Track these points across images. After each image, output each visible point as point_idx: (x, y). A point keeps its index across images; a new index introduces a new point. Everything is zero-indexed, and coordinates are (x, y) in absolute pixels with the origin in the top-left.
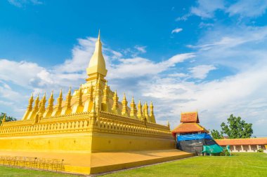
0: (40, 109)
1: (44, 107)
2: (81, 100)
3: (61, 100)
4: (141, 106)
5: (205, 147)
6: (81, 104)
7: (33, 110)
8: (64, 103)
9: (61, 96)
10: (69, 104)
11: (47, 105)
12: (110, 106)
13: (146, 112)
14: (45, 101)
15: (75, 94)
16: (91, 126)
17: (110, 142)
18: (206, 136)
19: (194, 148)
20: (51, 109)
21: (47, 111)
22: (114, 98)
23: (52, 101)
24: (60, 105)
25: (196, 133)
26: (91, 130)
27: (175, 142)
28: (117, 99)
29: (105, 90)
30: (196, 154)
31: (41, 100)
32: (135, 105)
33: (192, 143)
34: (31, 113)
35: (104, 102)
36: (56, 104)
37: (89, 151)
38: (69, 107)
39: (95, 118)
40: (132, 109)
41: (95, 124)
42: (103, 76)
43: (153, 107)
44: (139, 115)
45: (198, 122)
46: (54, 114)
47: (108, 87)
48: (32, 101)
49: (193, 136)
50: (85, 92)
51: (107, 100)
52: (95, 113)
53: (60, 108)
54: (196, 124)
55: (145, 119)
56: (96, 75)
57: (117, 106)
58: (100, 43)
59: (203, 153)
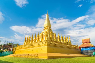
0: (29, 41)
1: (30, 40)
2: (42, 36)
3: (36, 37)
4: (65, 38)
5: (94, 53)
6: (43, 38)
7: (27, 41)
8: (37, 38)
9: (36, 36)
10: (38, 38)
11: (31, 39)
12: (53, 38)
13: (67, 40)
14: (30, 38)
15: (40, 35)
16: (47, 44)
17: (54, 50)
18: (94, 48)
19: (89, 53)
20: (32, 41)
21: (31, 41)
22: (55, 35)
23: (33, 38)
24: (35, 39)
25: (90, 47)
26: (47, 45)
27: (80, 51)
28: (56, 36)
29: (51, 32)
30: (90, 56)
31: (29, 38)
32: (63, 38)
33: (88, 51)
34: (26, 42)
35: (51, 37)
36: (34, 39)
37: (47, 52)
38: (39, 39)
39: (48, 41)
40: (62, 39)
41: (48, 43)
42: (50, 27)
43: (70, 38)
44: (65, 41)
45: (90, 43)
46: (34, 42)
47: (52, 32)
48: (26, 38)
49: (88, 49)
50: (44, 34)
51: (52, 36)
52: (48, 39)
53: (35, 40)
54: (89, 44)
55: (67, 43)
56: (47, 27)
57: (56, 38)
58: (48, 15)
59: (93, 55)
